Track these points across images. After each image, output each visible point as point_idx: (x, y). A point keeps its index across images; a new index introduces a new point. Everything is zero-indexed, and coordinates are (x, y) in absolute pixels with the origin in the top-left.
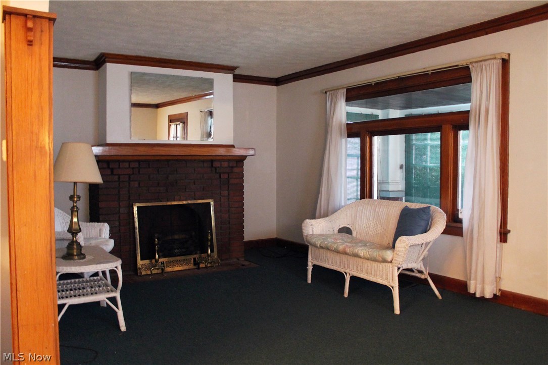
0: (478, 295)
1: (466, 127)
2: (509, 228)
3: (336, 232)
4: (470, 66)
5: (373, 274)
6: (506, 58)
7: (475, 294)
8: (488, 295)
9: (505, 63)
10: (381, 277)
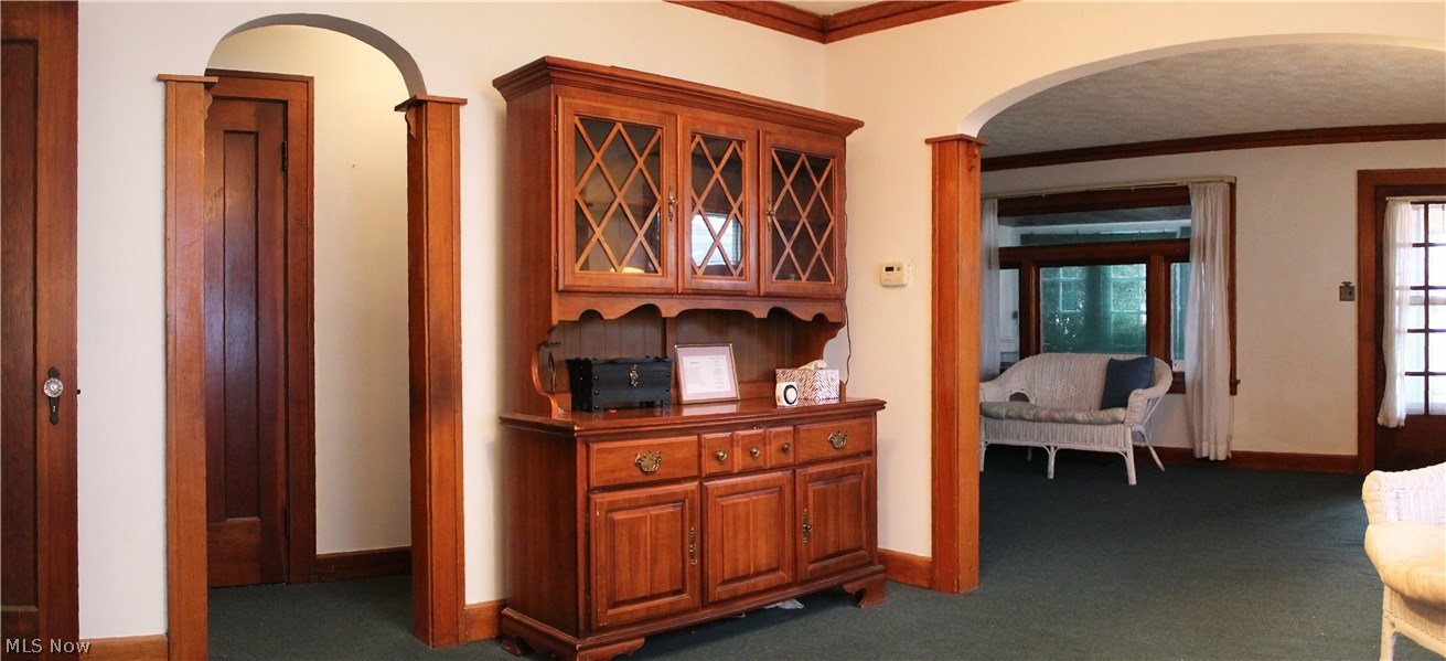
0: (1212, 458)
1: (1185, 258)
2: (1238, 377)
3: (1008, 400)
4: (1190, 187)
5: (1096, 441)
6: (1233, 181)
7: (1208, 458)
8: (1222, 457)
9: (1233, 186)
10: (1108, 443)
